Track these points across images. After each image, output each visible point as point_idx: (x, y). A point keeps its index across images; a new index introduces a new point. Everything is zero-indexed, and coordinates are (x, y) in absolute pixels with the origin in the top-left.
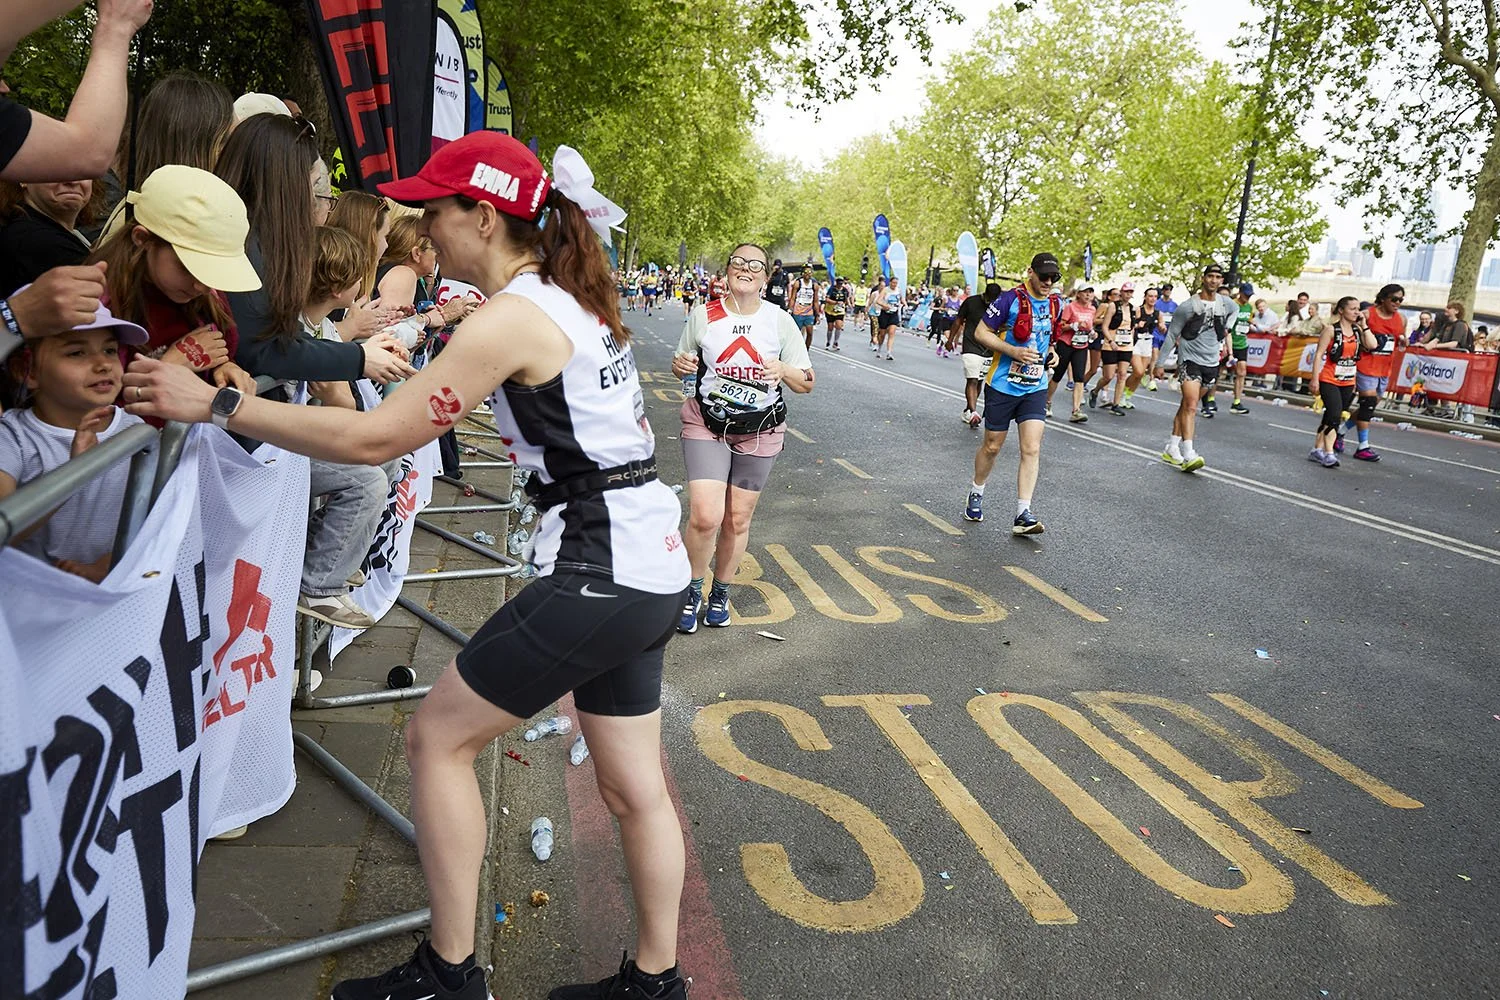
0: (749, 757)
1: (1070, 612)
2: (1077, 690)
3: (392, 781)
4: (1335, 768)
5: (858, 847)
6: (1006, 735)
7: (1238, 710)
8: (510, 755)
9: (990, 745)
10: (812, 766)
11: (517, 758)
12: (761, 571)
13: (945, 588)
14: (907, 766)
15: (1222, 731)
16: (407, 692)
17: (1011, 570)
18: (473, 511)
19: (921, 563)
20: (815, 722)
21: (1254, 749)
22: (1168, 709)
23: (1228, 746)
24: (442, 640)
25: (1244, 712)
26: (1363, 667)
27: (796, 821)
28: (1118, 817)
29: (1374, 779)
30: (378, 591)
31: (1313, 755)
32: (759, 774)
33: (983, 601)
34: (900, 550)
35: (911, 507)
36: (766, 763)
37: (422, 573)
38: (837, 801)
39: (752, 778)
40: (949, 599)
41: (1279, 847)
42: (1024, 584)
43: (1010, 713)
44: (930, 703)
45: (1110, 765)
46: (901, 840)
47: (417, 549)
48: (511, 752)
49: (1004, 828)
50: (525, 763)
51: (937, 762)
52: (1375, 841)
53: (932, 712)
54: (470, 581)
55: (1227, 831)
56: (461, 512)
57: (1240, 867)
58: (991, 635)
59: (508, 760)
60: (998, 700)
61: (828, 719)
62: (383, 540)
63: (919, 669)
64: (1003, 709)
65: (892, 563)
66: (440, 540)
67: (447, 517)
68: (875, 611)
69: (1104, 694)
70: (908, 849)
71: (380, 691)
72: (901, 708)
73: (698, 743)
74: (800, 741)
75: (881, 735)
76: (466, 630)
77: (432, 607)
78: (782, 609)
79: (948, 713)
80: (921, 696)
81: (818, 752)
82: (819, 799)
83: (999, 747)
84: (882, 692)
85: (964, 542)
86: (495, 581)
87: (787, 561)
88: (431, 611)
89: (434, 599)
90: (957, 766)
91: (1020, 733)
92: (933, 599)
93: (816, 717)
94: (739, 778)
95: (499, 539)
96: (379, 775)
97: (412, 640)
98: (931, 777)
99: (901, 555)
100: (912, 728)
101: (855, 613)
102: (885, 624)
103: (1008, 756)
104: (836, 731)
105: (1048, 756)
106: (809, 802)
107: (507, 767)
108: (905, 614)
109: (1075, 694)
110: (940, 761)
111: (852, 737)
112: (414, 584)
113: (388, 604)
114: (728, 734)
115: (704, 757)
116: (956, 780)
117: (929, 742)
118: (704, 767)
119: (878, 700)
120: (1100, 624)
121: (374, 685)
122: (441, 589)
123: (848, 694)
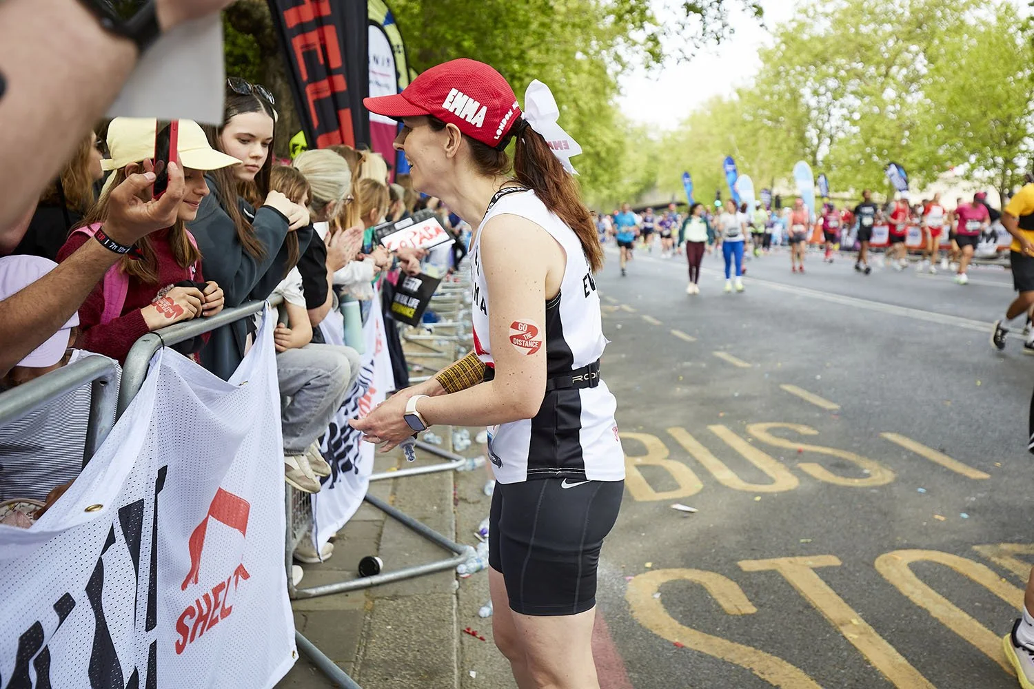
0: (681, 623)
1: (951, 471)
2: (977, 544)
3: (366, 664)
6: (919, 592)
8: (468, 631)
9: (905, 600)
10: (739, 629)
11: (474, 634)
12: (666, 452)
13: (832, 456)
14: (830, 626)
16: (375, 579)
17: (892, 437)
19: (806, 436)
20: (736, 586)
24: (403, 529)
30: (347, 490)
32: (693, 640)
33: (868, 466)
34: (786, 425)
35: (788, 388)
36: (697, 628)
37: (383, 472)
38: (770, 664)
39: (688, 644)
40: (838, 465)
42: (903, 449)
43: (915, 567)
44: (839, 563)
48: (468, 629)
50: (481, 639)
51: (857, 620)
53: (843, 572)
54: (423, 476)
58: (883, 496)
59: (466, 637)
60: (905, 557)
61: (748, 584)
62: (350, 448)
64: (909, 565)
65: (780, 437)
68: (772, 481)
69: (1004, 546)
71: (353, 580)
72: (815, 570)
73: (632, 612)
74: (726, 605)
75: (800, 597)
76: (423, 519)
77: (393, 501)
78: (690, 483)
79: (858, 571)
80: (830, 556)
81: (744, 616)
82: (753, 662)
83: (914, 603)
84: (793, 555)
85: (841, 414)
86: (444, 475)
87: (688, 441)
88: (393, 505)
89: (395, 494)
90: (878, 624)
91: (933, 589)
92: (823, 466)
93: (737, 582)
94: (676, 644)
95: (444, 439)
96: (354, 660)
97: (378, 531)
98: (856, 637)
99: (787, 430)
100: (828, 589)
101: (755, 483)
102: (785, 492)
103: (927, 612)
104: (757, 594)
105: (964, 610)
106: (744, 666)
107: (465, 642)
108: (801, 481)
109: (976, 548)
110: (861, 619)
111: (773, 600)
112: (378, 482)
113: (357, 502)
114: (659, 602)
115: (640, 625)
116: (880, 638)
117: (846, 601)
118: (641, 636)
119: (791, 562)
120: (983, 480)
121: (348, 573)
122: (400, 485)
123: (762, 558)
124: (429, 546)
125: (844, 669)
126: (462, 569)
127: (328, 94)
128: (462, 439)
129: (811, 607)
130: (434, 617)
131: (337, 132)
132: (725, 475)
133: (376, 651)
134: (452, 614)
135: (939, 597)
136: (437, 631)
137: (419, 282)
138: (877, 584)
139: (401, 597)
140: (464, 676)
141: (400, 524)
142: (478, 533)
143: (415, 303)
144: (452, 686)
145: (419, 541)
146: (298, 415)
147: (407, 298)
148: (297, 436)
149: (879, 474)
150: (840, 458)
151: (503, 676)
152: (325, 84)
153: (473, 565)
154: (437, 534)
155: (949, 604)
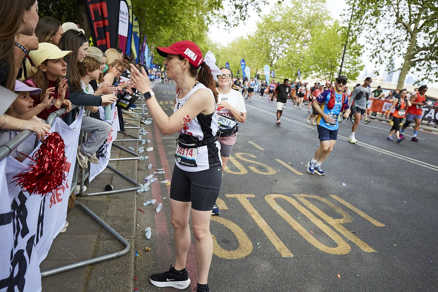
1: (293, 172)
3: (107, 217)
4: (362, 216)
5: (235, 236)
6: (275, 206)
7: (337, 200)
8: (139, 210)
9: (271, 208)
11: (141, 211)
13: (259, 165)
14: (248, 214)
15: (333, 205)
16: (111, 192)
17: (277, 160)
18: (128, 141)
19: (253, 158)
20: (223, 201)
21: (341, 210)
22: (319, 199)
23: (334, 209)
24: (120, 177)
25: (339, 200)
26: (371, 188)
27: (218, 229)
28: (305, 228)
29: (372, 219)
30: (102, 164)
31: (357, 212)
33: (269, 169)
34: (247, 154)
35: (250, 142)
37: (114, 158)
38: (229, 223)
40: (260, 168)
41: (347, 237)
42: (281, 164)
43: (276, 200)
44: (255, 197)
45: (303, 214)
46: (246, 234)
47: (113, 152)
49: (274, 231)
50: (143, 212)
51: (256, 213)
52: (372, 235)
53: (255, 199)
54: (128, 161)
55: (333, 232)
56: (125, 141)
57: (336, 242)
58: (271, 178)
59: (139, 212)
60: (273, 196)
61: (227, 201)
62: (103, 149)
63: (252, 187)
64: (274, 198)
65: (245, 158)
66: (119, 149)
67: (121, 143)
68: (240, 171)
69: (302, 195)
70: (248, 237)
71: (103, 192)
72: (247, 198)
75: (241, 205)
76: (127, 175)
77: (117, 168)
79: (260, 199)
80: (252, 195)
81: (225, 210)
82: (224, 223)
83: (273, 209)
84: (242, 193)
85: (265, 152)
86: (135, 161)
89: (117, 166)
90: (262, 214)
91: (279, 205)
92: (256, 168)
95: (135, 149)
96: (103, 215)
97: (112, 177)
98: (255, 217)
99: (247, 156)
101: (234, 171)
102: (243, 175)
103: (276, 211)
104: (229, 204)
105: (286, 211)
106: (222, 223)
107: (138, 213)
108: (248, 172)
109: (294, 195)
111: (233, 206)
112: (112, 161)
113: (104, 167)
116: (262, 218)
117: (254, 207)
119: (241, 196)
120: (301, 175)
121: (101, 190)
122: (119, 163)
123: (233, 194)
124: (128, 183)
125: (250, 225)
126: (139, 191)
127: (102, 26)
129: (244, 208)
130: (129, 204)
131: (105, 40)
133: (110, 213)
134: (135, 204)
135: (280, 207)
136: (130, 209)
137: (131, 97)
138: (264, 203)
139: (119, 198)
142: (144, 180)
143: (128, 103)
144: (134, 224)
145: (125, 181)
146: (92, 140)
147: (125, 101)
150: (261, 166)
152: (101, 22)
153: (142, 190)
154: (131, 179)
155: (283, 209)
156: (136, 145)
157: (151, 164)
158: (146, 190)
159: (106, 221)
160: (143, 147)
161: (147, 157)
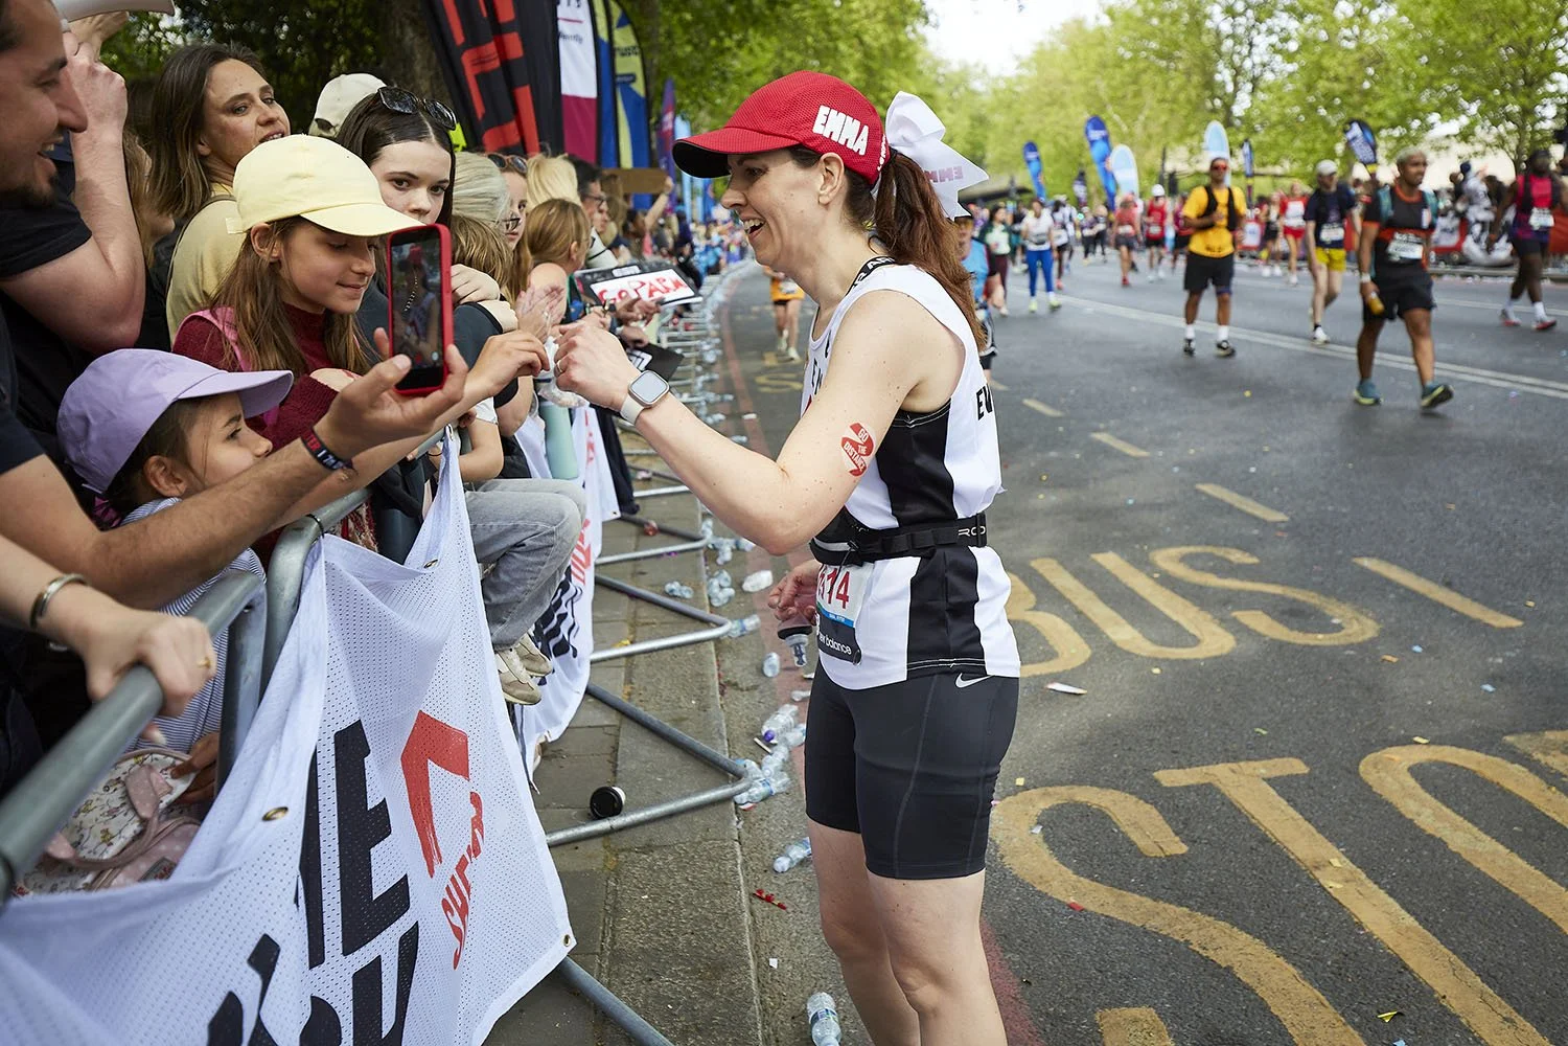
0: (1077, 873)
1: (1465, 617)
2: (1511, 733)
3: (617, 957)
5: (1266, 1008)
6: (1429, 811)
8: (760, 896)
9: (1408, 827)
10: (1167, 880)
11: (769, 899)
12: (1032, 597)
13: (1283, 598)
14: (1299, 870)
16: (617, 821)
17: (1366, 562)
18: (659, 556)
19: (1241, 566)
20: (1155, 812)
24: (649, 739)
27: (1164, 968)
30: (563, 682)
32: (1096, 898)
33: (1338, 612)
34: (1209, 549)
35: (1208, 488)
36: (1101, 880)
37: (609, 648)
38: (1215, 933)
39: (1089, 905)
40: (1293, 613)
42: (1389, 582)
43: (1419, 772)
44: (1306, 770)
46: (1320, 989)
47: (600, 615)
48: (760, 892)
49: (1468, 959)
50: (781, 906)
51: (1338, 860)
53: (1312, 784)
54: (671, 652)
56: (645, 558)
58: (1363, 660)
59: (758, 904)
60: (1402, 758)
61: (1177, 808)
62: (563, 617)
63: (1277, 719)
64: (1411, 770)
65: (1202, 569)
66: (625, 598)
67: (629, 566)
68: (1196, 641)
69: (1550, 735)
70: (1337, 1004)
71: (583, 825)
72: (1268, 781)
73: (1002, 857)
74: (1142, 843)
75: (1252, 825)
76: (678, 721)
77: (629, 694)
78: (1072, 649)
79: (1336, 783)
80: (1291, 759)
81: (1170, 858)
82: (1189, 931)
83: (1423, 831)
84: (1236, 759)
85: (1293, 528)
86: (702, 648)
87: (1063, 581)
88: (630, 700)
89: (631, 683)
90: (1372, 866)
91: (1448, 807)
92: (1268, 614)
93: (1155, 804)
94: (1071, 906)
95: (697, 589)
96: (598, 950)
97: (613, 744)
98: (1339, 886)
99: (1212, 557)
100: (1291, 811)
101: (1171, 646)
102: (1216, 658)
103: (1441, 843)
104: (1185, 824)
105: (1498, 839)
106: (1176, 938)
107: (759, 914)
108: (1238, 641)
109: (1509, 739)
110: (1344, 858)
111: (1211, 831)
112: (603, 664)
113: (576, 698)
114: (1041, 840)
115: (1015, 878)
116: (1376, 887)
117: (1321, 830)
118: (1018, 894)
119: (1233, 771)
120: (1512, 629)
121: (574, 812)
122: (637, 666)
123: (1190, 766)
124: (691, 765)
125: (1325, 937)
127: (497, 64)
128: (721, 587)
129: (1269, 841)
130: (709, 879)
131: (513, 124)
132: (1123, 633)
133: (628, 935)
134: (736, 874)
135: (1460, 819)
136: (717, 901)
138: (1365, 801)
139: (657, 847)
140: (761, 966)
141: (645, 731)
142: (760, 738)
144: (748, 988)
145: (674, 756)
146: (505, 592)
148: (503, 622)
149: (1356, 627)
150: (1295, 600)
151: (818, 964)
152: (490, 48)
153: (758, 790)
154: (702, 745)
155: (1475, 829)
156: (696, 571)
157: (775, 656)
158: (777, 785)
159: (616, 981)
160: (725, 574)
161: (751, 623)
